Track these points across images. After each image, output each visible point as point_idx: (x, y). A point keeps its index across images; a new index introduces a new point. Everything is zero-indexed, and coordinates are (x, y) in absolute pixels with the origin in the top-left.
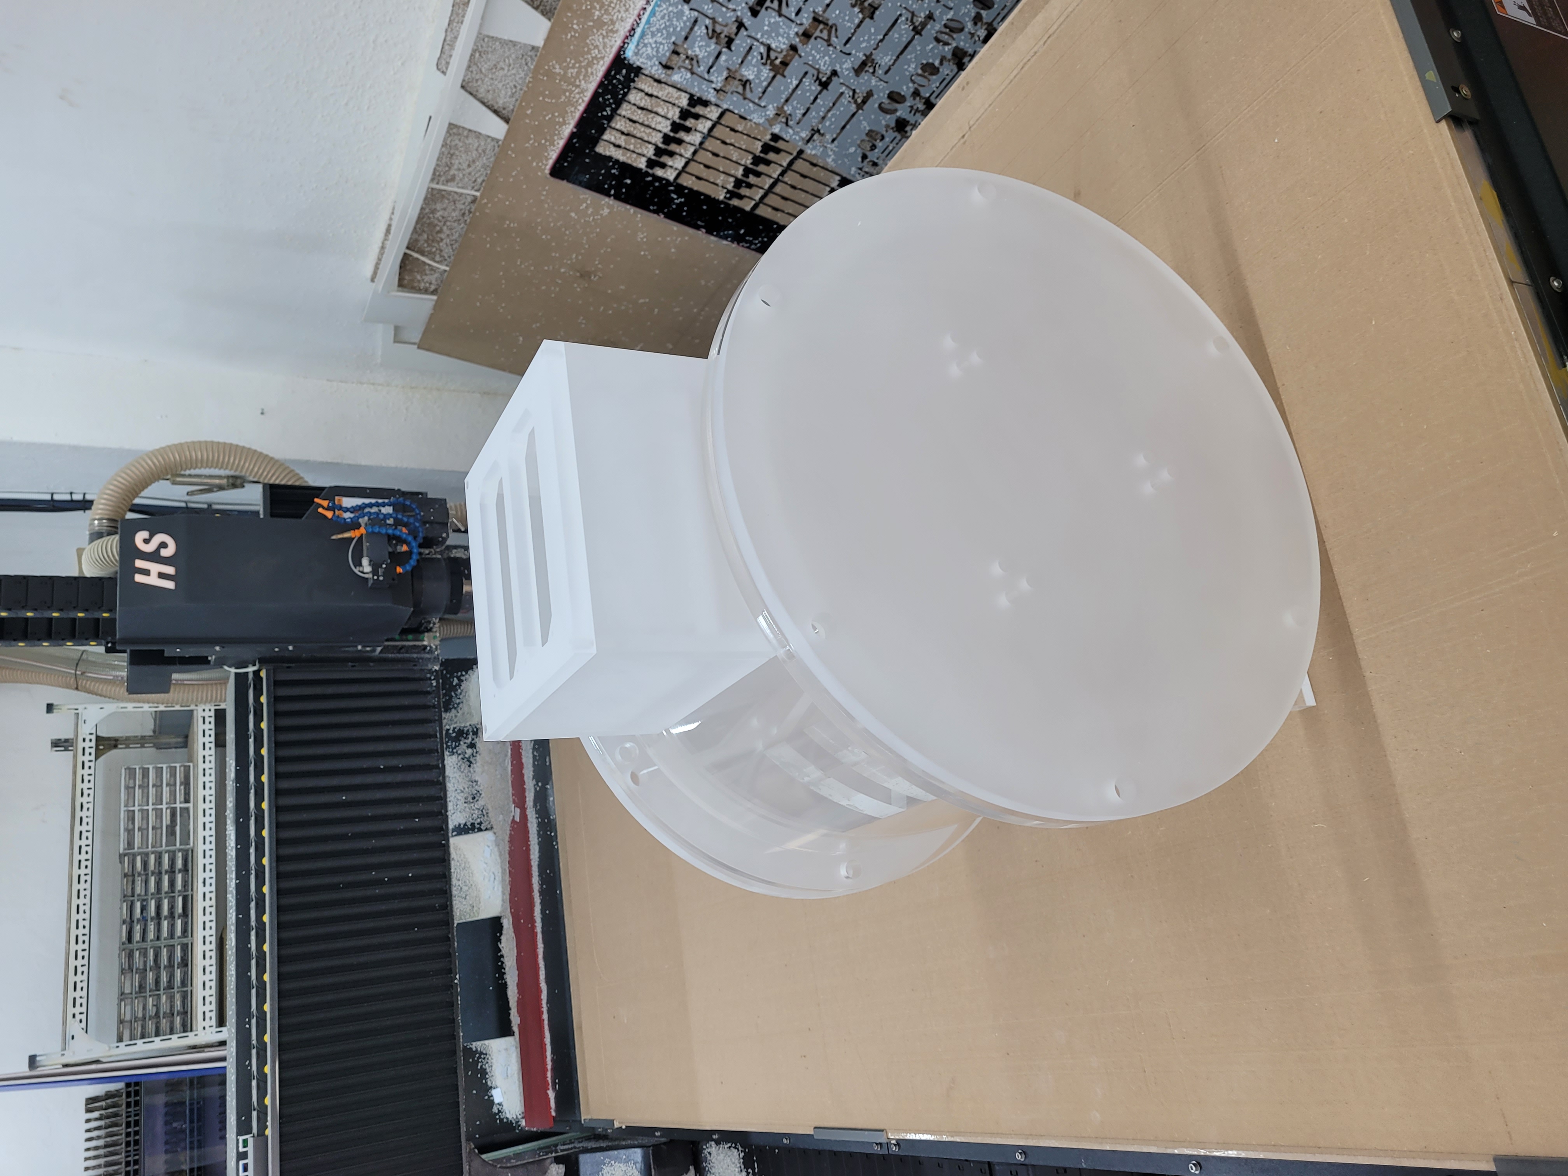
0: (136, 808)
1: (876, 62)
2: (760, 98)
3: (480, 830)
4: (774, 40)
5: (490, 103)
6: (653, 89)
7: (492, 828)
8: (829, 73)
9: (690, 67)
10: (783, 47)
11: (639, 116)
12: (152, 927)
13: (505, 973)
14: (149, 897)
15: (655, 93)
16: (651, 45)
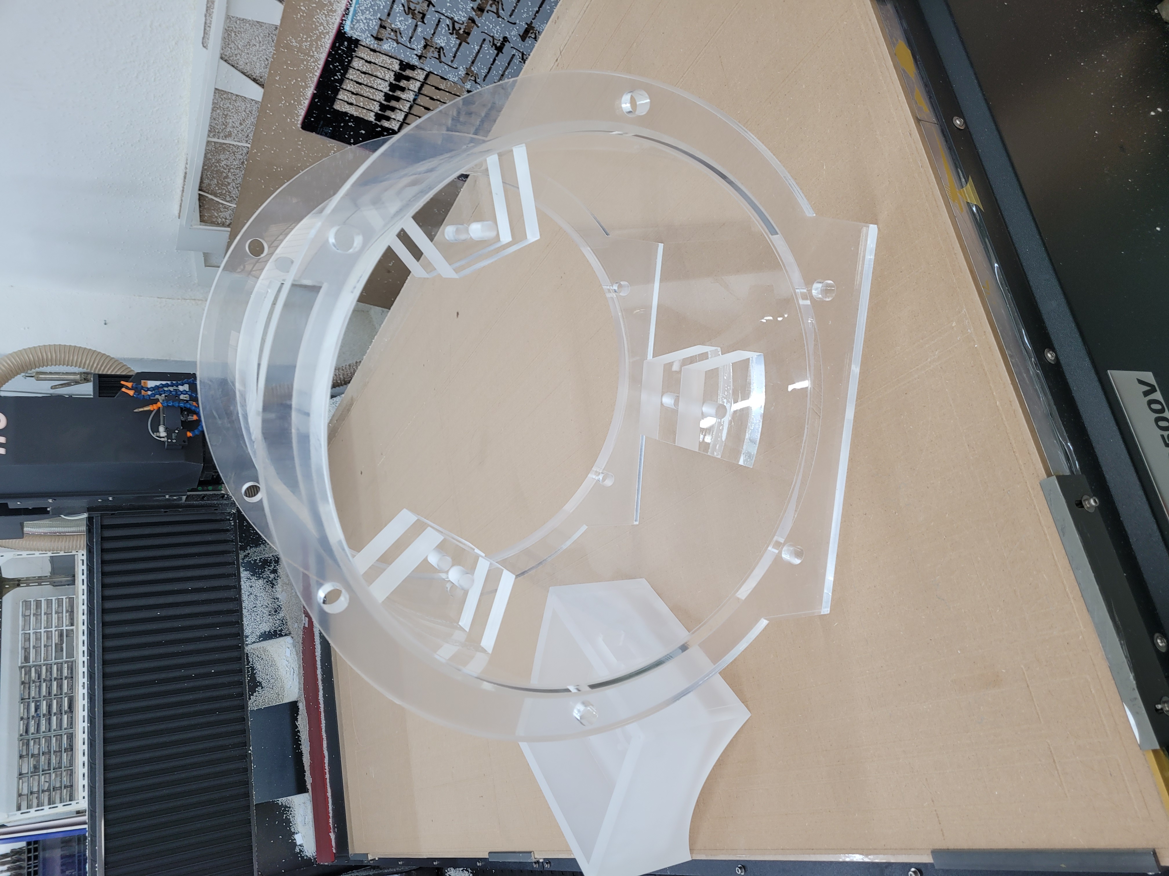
0: (31, 631)
1: (535, 29)
2: (452, 61)
3: (281, 635)
4: (456, 14)
5: (248, 73)
6: (371, 57)
7: (290, 633)
8: (502, 40)
9: (395, 38)
10: (464, 19)
11: (363, 79)
12: (44, 721)
13: (301, 744)
14: (42, 698)
15: (373, 61)
16: (362, 21)
